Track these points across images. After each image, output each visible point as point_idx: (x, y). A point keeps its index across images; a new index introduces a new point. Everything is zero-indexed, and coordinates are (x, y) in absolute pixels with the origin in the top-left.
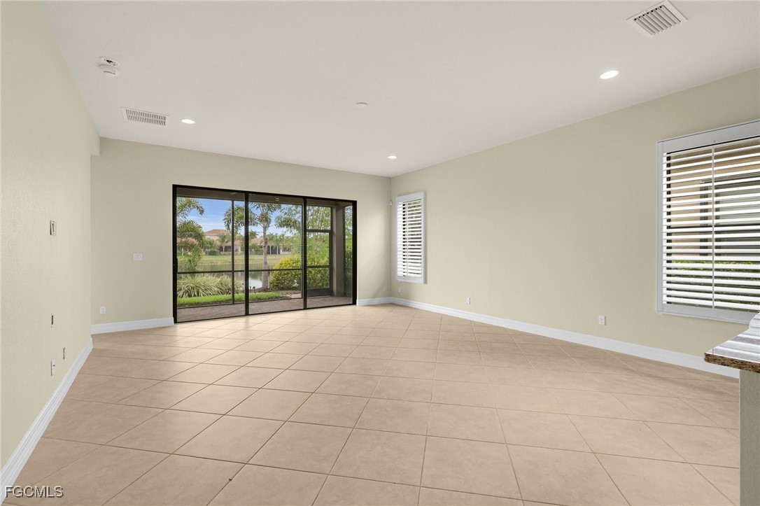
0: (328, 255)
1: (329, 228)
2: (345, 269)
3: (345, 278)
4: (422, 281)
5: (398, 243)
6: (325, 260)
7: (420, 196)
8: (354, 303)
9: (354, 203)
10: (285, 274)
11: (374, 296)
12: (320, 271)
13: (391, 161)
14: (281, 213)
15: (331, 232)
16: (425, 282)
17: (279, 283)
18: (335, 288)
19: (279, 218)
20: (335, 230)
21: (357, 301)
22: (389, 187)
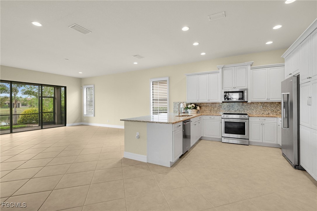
0: (52, 107)
1: (53, 96)
2: (61, 113)
3: (61, 117)
4: (93, 116)
5: (84, 103)
6: (51, 110)
7: (92, 86)
8: (65, 125)
9: (65, 87)
10: (28, 117)
11: (75, 122)
12: (48, 115)
13: (80, 74)
14: (25, 88)
15: (54, 98)
16: (94, 116)
17: (24, 121)
18: (56, 121)
19: (23, 90)
20: (56, 97)
21: (67, 124)
22: (80, 82)
